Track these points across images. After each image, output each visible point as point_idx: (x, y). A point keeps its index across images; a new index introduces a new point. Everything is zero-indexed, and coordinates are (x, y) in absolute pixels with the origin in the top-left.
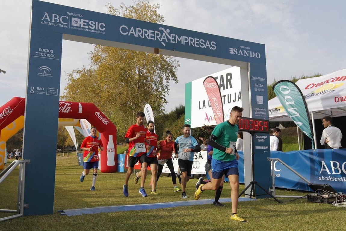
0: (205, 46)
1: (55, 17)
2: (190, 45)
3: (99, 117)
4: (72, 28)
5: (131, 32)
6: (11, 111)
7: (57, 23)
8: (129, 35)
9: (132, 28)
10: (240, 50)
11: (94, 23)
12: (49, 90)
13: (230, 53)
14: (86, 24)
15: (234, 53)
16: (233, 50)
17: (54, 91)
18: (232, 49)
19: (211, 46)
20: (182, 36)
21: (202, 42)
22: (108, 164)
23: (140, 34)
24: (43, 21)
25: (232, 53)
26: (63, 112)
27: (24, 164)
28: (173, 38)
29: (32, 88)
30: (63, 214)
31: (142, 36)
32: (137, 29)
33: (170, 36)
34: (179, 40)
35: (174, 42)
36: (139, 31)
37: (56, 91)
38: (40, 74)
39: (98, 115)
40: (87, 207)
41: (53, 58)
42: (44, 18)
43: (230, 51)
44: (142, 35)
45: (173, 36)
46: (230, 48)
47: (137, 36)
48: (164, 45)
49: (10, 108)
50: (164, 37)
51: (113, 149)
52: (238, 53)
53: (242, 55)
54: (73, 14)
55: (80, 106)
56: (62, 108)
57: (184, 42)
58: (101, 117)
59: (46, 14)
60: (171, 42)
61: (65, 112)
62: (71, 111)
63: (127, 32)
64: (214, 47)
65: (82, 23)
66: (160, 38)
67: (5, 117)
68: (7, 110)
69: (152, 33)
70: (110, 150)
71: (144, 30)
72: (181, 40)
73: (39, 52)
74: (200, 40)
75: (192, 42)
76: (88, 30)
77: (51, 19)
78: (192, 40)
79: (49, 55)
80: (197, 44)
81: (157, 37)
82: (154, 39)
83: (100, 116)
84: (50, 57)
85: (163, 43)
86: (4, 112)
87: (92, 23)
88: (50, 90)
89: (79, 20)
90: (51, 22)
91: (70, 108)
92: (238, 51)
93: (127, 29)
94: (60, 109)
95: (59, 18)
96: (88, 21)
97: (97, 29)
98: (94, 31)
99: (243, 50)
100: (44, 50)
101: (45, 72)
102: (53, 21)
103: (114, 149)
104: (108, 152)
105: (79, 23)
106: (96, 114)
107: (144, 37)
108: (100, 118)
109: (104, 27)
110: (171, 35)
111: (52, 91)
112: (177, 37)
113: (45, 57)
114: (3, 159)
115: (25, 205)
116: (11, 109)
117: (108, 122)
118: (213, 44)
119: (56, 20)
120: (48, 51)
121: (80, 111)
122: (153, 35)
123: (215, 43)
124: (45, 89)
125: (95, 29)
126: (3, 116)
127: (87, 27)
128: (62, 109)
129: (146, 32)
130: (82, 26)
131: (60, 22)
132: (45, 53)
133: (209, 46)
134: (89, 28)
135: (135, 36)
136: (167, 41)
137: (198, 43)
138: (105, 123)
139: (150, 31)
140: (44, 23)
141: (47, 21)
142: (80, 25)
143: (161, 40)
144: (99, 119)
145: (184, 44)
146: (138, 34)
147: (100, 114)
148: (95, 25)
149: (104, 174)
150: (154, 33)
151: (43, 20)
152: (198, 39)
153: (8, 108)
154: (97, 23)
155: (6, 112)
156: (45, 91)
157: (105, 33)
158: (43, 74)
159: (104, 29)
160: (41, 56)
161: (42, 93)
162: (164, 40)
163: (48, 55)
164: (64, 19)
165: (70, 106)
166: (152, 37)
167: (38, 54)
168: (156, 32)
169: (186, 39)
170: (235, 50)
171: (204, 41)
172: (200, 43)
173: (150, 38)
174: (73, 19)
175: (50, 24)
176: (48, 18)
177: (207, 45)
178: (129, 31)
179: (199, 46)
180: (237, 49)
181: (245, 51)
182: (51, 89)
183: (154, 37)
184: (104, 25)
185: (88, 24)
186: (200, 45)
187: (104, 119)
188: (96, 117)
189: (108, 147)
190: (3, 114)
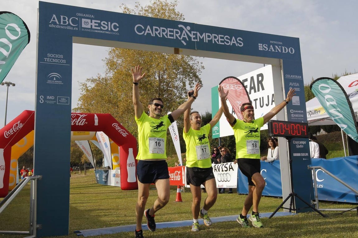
0: (230, 43)
1: (64, 19)
2: (213, 42)
3: (116, 129)
4: (83, 30)
5: (147, 31)
6: (22, 126)
7: (66, 26)
8: (145, 34)
9: (149, 27)
10: (271, 46)
11: (106, 23)
12: (59, 99)
13: (260, 49)
14: (97, 25)
15: (264, 49)
16: (263, 46)
17: (65, 99)
18: (261, 45)
19: (237, 42)
20: (204, 33)
21: (227, 38)
22: (129, 181)
23: (157, 33)
24: (51, 24)
25: (262, 49)
26: (77, 124)
27: (36, 180)
28: (195, 36)
29: (42, 97)
30: (80, 235)
31: (160, 36)
32: (154, 27)
33: (191, 34)
34: (201, 38)
35: (196, 40)
36: (156, 30)
37: (67, 99)
38: (49, 82)
39: (115, 127)
40: (106, 227)
41: (63, 63)
42: (52, 20)
43: (259, 47)
44: (159, 34)
45: (194, 34)
46: (259, 44)
47: (154, 36)
48: (185, 44)
49: (20, 123)
50: (184, 35)
51: (133, 164)
52: (269, 49)
53: (273, 51)
54: (83, 15)
55: (96, 117)
56: (76, 120)
57: (206, 40)
58: (119, 128)
59: (54, 16)
60: (193, 40)
61: (80, 124)
62: (87, 123)
63: (143, 32)
64: (240, 44)
65: (93, 24)
66: (180, 36)
67: (16, 133)
68: (17, 125)
69: (170, 31)
70: (131, 165)
71: (161, 28)
72: (203, 37)
73: (47, 57)
74: (224, 36)
75: (215, 40)
76: (100, 31)
77: (59, 21)
78: (215, 37)
79: (59, 61)
80: (221, 41)
81: (176, 36)
82: (173, 38)
83: (118, 128)
84: (60, 63)
85: (183, 42)
87: (104, 24)
89: (89, 21)
90: (60, 25)
91: (85, 120)
92: (269, 47)
93: (143, 28)
94: (75, 122)
95: (68, 21)
96: (99, 22)
97: (109, 29)
98: (107, 32)
99: (274, 45)
100: (53, 56)
101: (55, 79)
102: (62, 23)
104: (128, 167)
105: (90, 24)
106: (114, 125)
107: (161, 36)
109: (118, 27)
110: (192, 32)
111: (63, 100)
112: (198, 34)
113: (54, 62)
114: (14, 179)
115: (38, 226)
117: (127, 134)
118: (240, 40)
119: (65, 22)
120: (57, 56)
121: (96, 123)
122: (172, 34)
123: (242, 40)
124: (56, 98)
125: (107, 30)
126: (14, 131)
127: (99, 28)
128: (76, 122)
129: (164, 31)
130: (93, 27)
131: (69, 25)
132: (55, 58)
133: (235, 42)
134: (101, 30)
135: (152, 35)
136: (188, 40)
137: (223, 40)
138: (124, 135)
139: (169, 29)
140: (52, 26)
141: (55, 23)
142: (91, 26)
143: (181, 39)
144: (117, 131)
145: (207, 42)
146: (156, 34)
147: (118, 125)
148: (108, 25)
149: (125, 192)
150: (172, 32)
151: (51, 22)
152: (223, 36)
153: (18, 123)
154: (109, 23)
155: (16, 127)
156: (55, 99)
157: (118, 34)
158: (53, 81)
159: (118, 29)
160: (50, 62)
161: (53, 102)
162: (184, 39)
163: (57, 61)
164: (73, 21)
165: (84, 118)
166: (170, 35)
167: (47, 60)
168: (175, 30)
169: (209, 37)
170: (265, 46)
171: (229, 38)
172: (224, 40)
173: (169, 37)
174: (83, 20)
175: (58, 27)
176: (56, 21)
177: (232, 42)
178: (145, 30)
179: (223, 44)
180: (267, 45)
181: (276, 47)
182: (62, 98)
183: (173, 36)
184: (118, 25)
185: (100, 25)
186: (225, 42)
187: (122, 130)
188: (114, 129)
189: (128, 162)
190: (13, 129)
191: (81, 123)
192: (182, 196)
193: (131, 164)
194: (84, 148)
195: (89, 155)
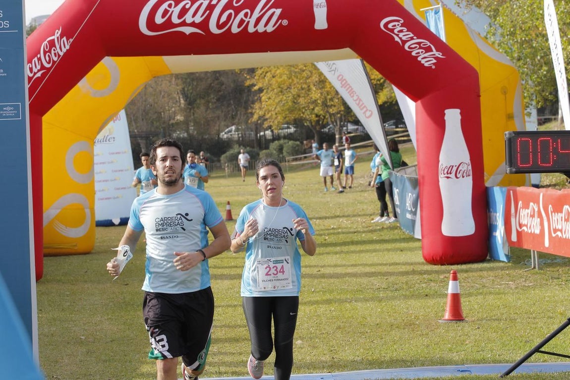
3: (397, 39)
6: (68, 47)
17: (12, 108)
22: (447, 230)
26: (251, 29)
37: (16, 108)
39: (392, 30)
41: (3, 29)
49: (62, 36)
51: (463, 168)
56: (246, 15)
58: (406, 35)
61: (261, 28)
62: (285, 22)
67: (49, 69)
68: (52, 44)
70: (454, 172)
83: (402, 35)
86: (45, 53)
88: (4, 109)
91: (278, 11)
94: (242, 21)
103: (467, 167)
104: (443, 182)
106: (386, 25)
108: (404, 42)
111: (9, 110)
114: (87, 211)
116: (65, 38)
117: (439, 55)
121: (321, 22)
126: (43, 67)
128: (247, 20)
138: (427, 60)
144: (398, 48)
147: (402, 25)
149: (437, 272)
153: (55, 37)
155: (50, 51)
182: (6, 106)
187: (419, 43)
188: (387, 38)
189: (444, 160)
190: (39, 59)
191: (266, 25)
192: (464, 303)
193: (455, 169)
194: (345, 84)
195: (368, 114)
